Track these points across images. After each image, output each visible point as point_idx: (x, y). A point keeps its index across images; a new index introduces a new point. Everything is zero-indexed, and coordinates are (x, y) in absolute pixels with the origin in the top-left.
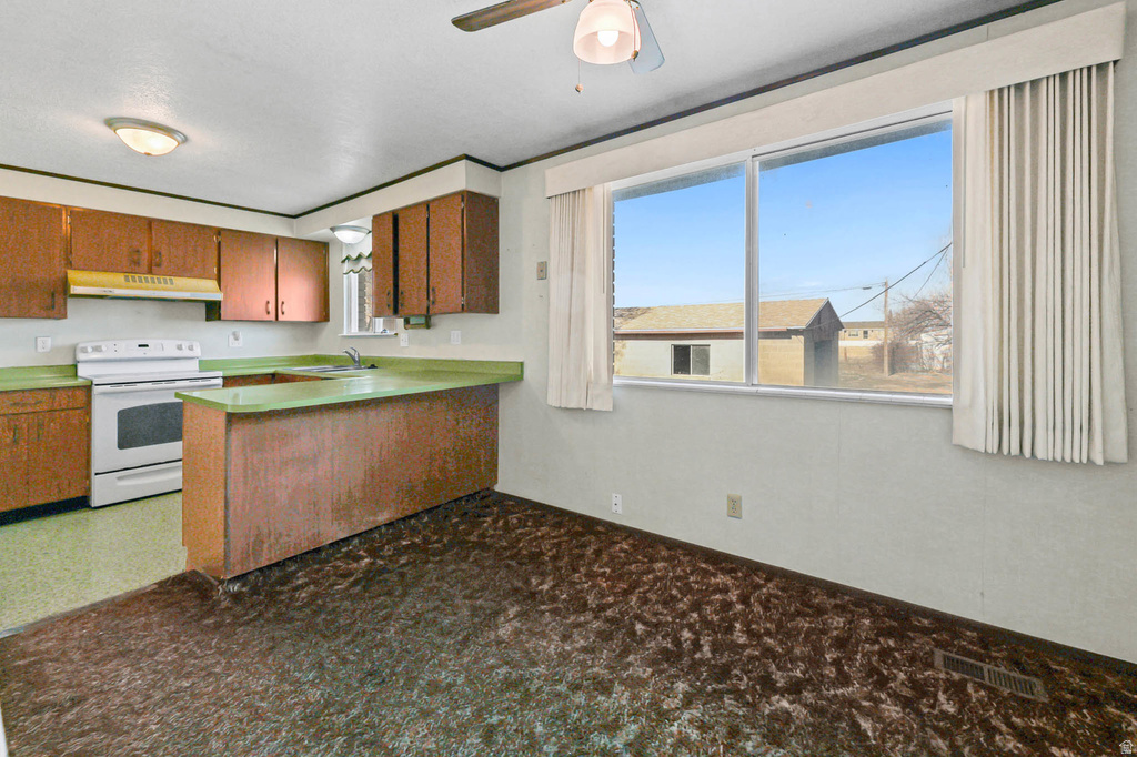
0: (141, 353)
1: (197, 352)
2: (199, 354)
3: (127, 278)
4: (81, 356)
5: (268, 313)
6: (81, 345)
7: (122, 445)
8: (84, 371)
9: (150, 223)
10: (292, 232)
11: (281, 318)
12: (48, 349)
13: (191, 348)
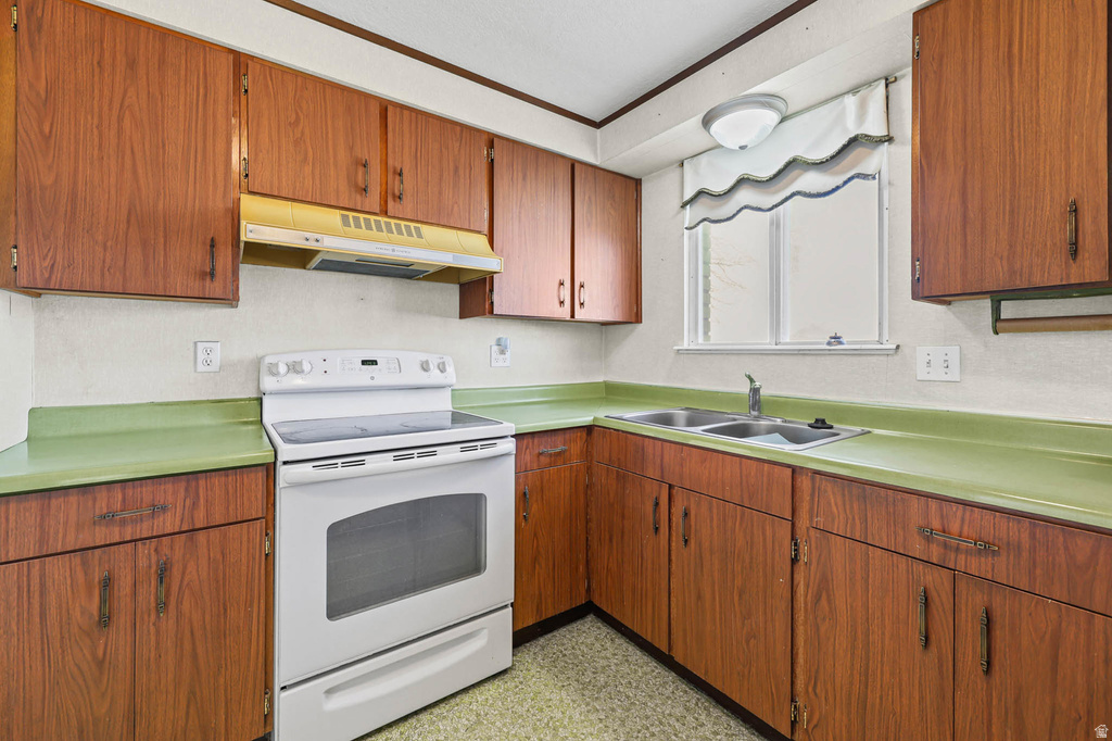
0: (364, 376)
1: (450, 377)
2: (454, 381)
3: (345, 220)
4: (268, 383)
5: (560, 304)
6: (268, 360)
7: (334, 612)
8: (273, 413)
9: (386, 109)
10: (595, 153)
11: (580, 315)
12: (215, 367)
13: (441, 368)
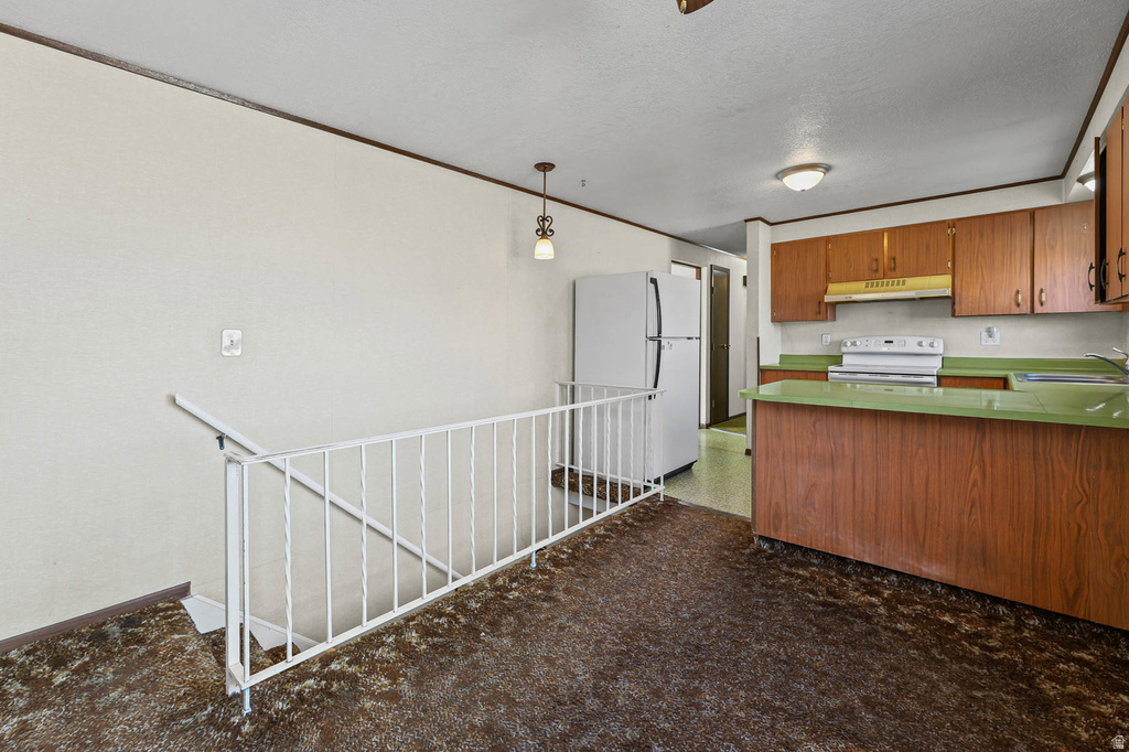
0: (886, 348)
2: (941, 352)
3: (868, 284)
4: (847, 349)
5: (1018, 305)
6: (844, 341)
10: (1060, 197)
11: (1038, 309)
12: (828, 343)
13: (932, 345)
